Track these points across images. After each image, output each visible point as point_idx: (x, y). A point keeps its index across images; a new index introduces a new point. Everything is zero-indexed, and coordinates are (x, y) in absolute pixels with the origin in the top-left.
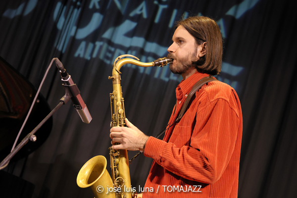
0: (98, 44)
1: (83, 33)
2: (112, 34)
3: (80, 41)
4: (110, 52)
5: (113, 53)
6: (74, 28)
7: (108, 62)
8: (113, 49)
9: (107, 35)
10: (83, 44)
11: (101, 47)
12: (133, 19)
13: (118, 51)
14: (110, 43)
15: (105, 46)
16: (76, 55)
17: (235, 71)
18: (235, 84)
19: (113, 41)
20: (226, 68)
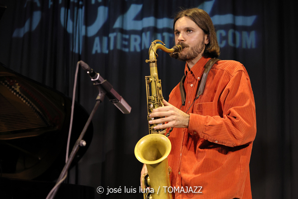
0: (112, 36)
4: (125, 40)
5: (129, 40)
7: (127, 50)
8: (127, 37)
9: (117, 25)
10: (97, 40)
11: (115, 38)
12: (136, 2)
13: (133, 37)
14: (122, 31)
15: (119, 35)
16: (94, 52)
17: (249, 21)
18: (253, 34)
19: (124, 28)
20: (240, 21)
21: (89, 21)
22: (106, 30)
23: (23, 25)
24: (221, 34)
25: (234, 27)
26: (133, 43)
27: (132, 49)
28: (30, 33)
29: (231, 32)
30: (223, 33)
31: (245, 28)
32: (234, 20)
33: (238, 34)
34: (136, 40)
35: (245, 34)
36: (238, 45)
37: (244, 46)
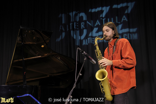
0: (89, 39)
1: (83, 37)
2: (92, 34)
3: (83, 40)
4: (93, 40)
6: (79, 37)
7: (94, 43)
8: (94, 39)
9: (90, 35)
10: (84, 41)
11: (90, 39)
12: (96, 27)
14: (92, 37)
15: (91, 38)
16: (83, 45)
17: (135, 30)
18: (136, 34)
19: (93, 36)
20: (131, 30)
21: (81, 34)
22: (87, 37)
23: (59, 37)
24: (125, 35)
25: (129, 32)
28: (62, 40)
29: (128, 34)
30: (126, 35)
31: (133, 33)
32: (129, 30)
33: (131, 35)
35: (133, 35)
36: (131, 39)
37: (133, 39)
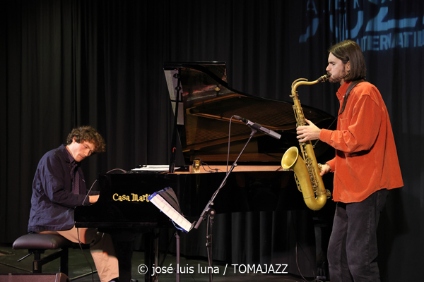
2: (373, 26)
4: (376, 40)
5: (379, 40)
6: (347, 31)
7: (378, 49)
8: (378, 37)
9: (368, 29)
12: (384, 5)
13: (382, 37)
14: (372, 33)
15: (369, 37)
19: (375, 30)
21: (351, 26)
22: (362, 32)
23: (305, 32)
26: (382, 43)
27: (381, 48)
28: (311, 38)
34: (384, 40)
